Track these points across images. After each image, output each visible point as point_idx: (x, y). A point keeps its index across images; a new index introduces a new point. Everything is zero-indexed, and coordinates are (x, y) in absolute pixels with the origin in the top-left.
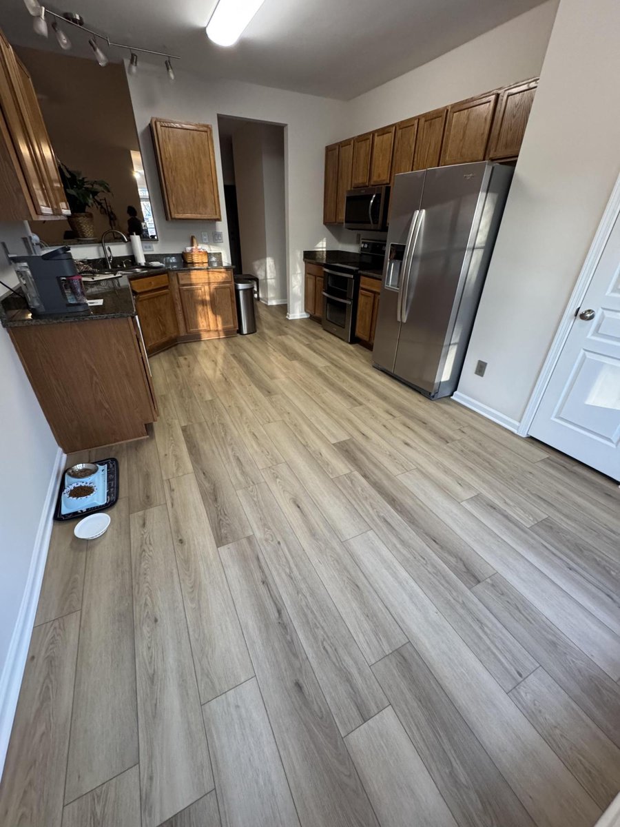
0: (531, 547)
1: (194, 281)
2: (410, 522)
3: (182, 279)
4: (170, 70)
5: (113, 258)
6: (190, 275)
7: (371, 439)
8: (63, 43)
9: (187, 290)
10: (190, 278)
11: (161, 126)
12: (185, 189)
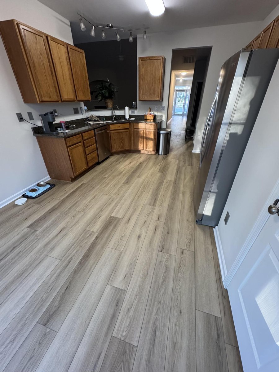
0: (93, 346)
1: (139, 127)
2: (76, 270)
3: (135, 126)
4: (145, 35)
5: (116, 116)
6: (138, 125)
7: (128, 224)
8: (103, 37)
9: (136, 131)
10: (138, 126)
11: (141, 60)
12: (147, 87)
